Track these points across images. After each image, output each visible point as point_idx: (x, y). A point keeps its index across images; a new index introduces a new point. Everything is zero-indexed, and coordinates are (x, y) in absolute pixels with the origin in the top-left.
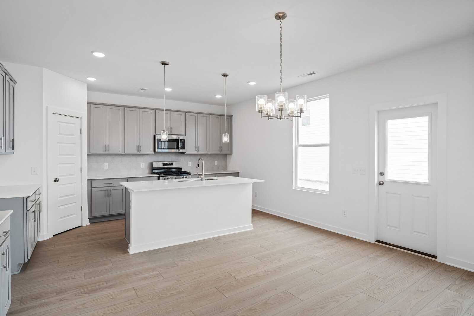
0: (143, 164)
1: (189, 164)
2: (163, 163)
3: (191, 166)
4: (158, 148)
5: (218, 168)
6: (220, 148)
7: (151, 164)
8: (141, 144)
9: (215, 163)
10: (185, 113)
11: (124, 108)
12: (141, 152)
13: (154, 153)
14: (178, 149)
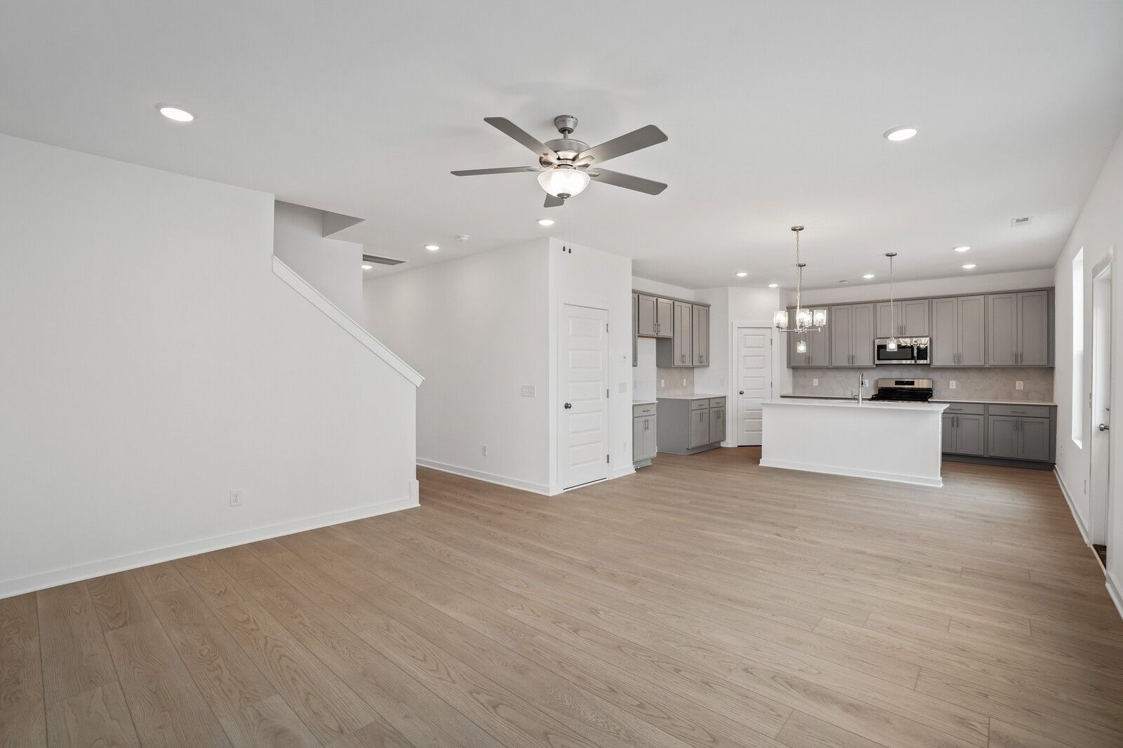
1: (951, 385)
2: (896, 381)
3: (955, 387)
4: (878, 359)
5: (1026, 394)
6: (1016, 356)
7: (877, 382)
8: (854, 354)
9: (1017, 385)
10: (930, 300)
11: (829, 307)
12: (854, 365)
13: (875, 366)
14: (913, 360)
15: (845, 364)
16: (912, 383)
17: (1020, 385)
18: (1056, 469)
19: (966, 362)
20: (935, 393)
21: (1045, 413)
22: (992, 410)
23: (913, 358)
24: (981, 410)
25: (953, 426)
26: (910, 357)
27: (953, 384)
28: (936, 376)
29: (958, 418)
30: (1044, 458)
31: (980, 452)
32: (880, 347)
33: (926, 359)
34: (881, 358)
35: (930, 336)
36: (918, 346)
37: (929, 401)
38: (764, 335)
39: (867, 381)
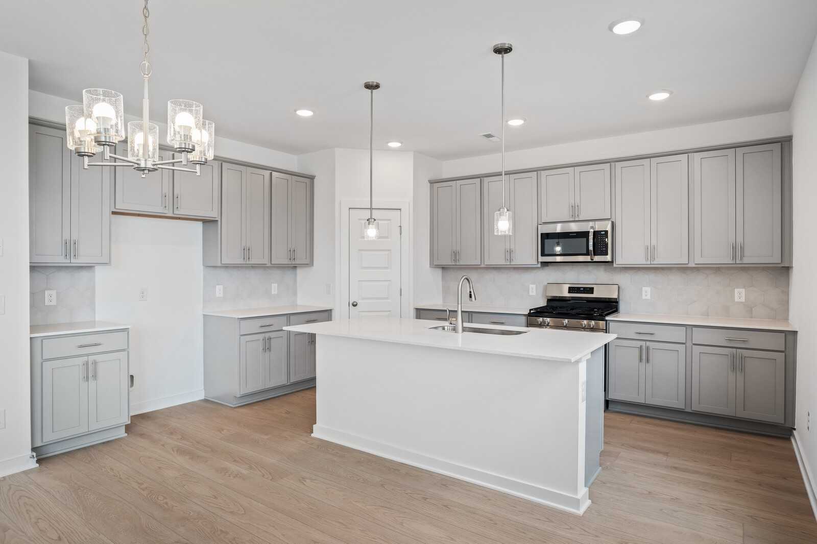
0: (532, 289)
1: (644, 293)
2: (569, 288)
3: (649, 297)
4: (543, 254)
5: (749, 309)
6: (734, 248)
7: (545, 289)
8: (512, 247)
9: (736, 295)
10: (613, 164)
11: (481, 180)
12: (513, 263)
13: (539, 265)
14: (589, 255)
15: (501, 261)
16: (591, 290)
17: (740, 295)
18: (794, 436)
19: (662, 259)
20: (622, 306)
21: (778, 343)
22: (699, 336)
23: (587, 254)
24: (679, 335)
25: (641, 360)
26: (585, 252)
27: (647, 292)
28: (623, 279)
29: (648, 348)
30: (778, 418)
31: (680, 405)
32: (545, 237)
33: (606, 254)
34: (546, 252)
35: (611, 220)
36: (595, 232)
37: (606, 321)
38: (389, 220)
39: (534, 286)
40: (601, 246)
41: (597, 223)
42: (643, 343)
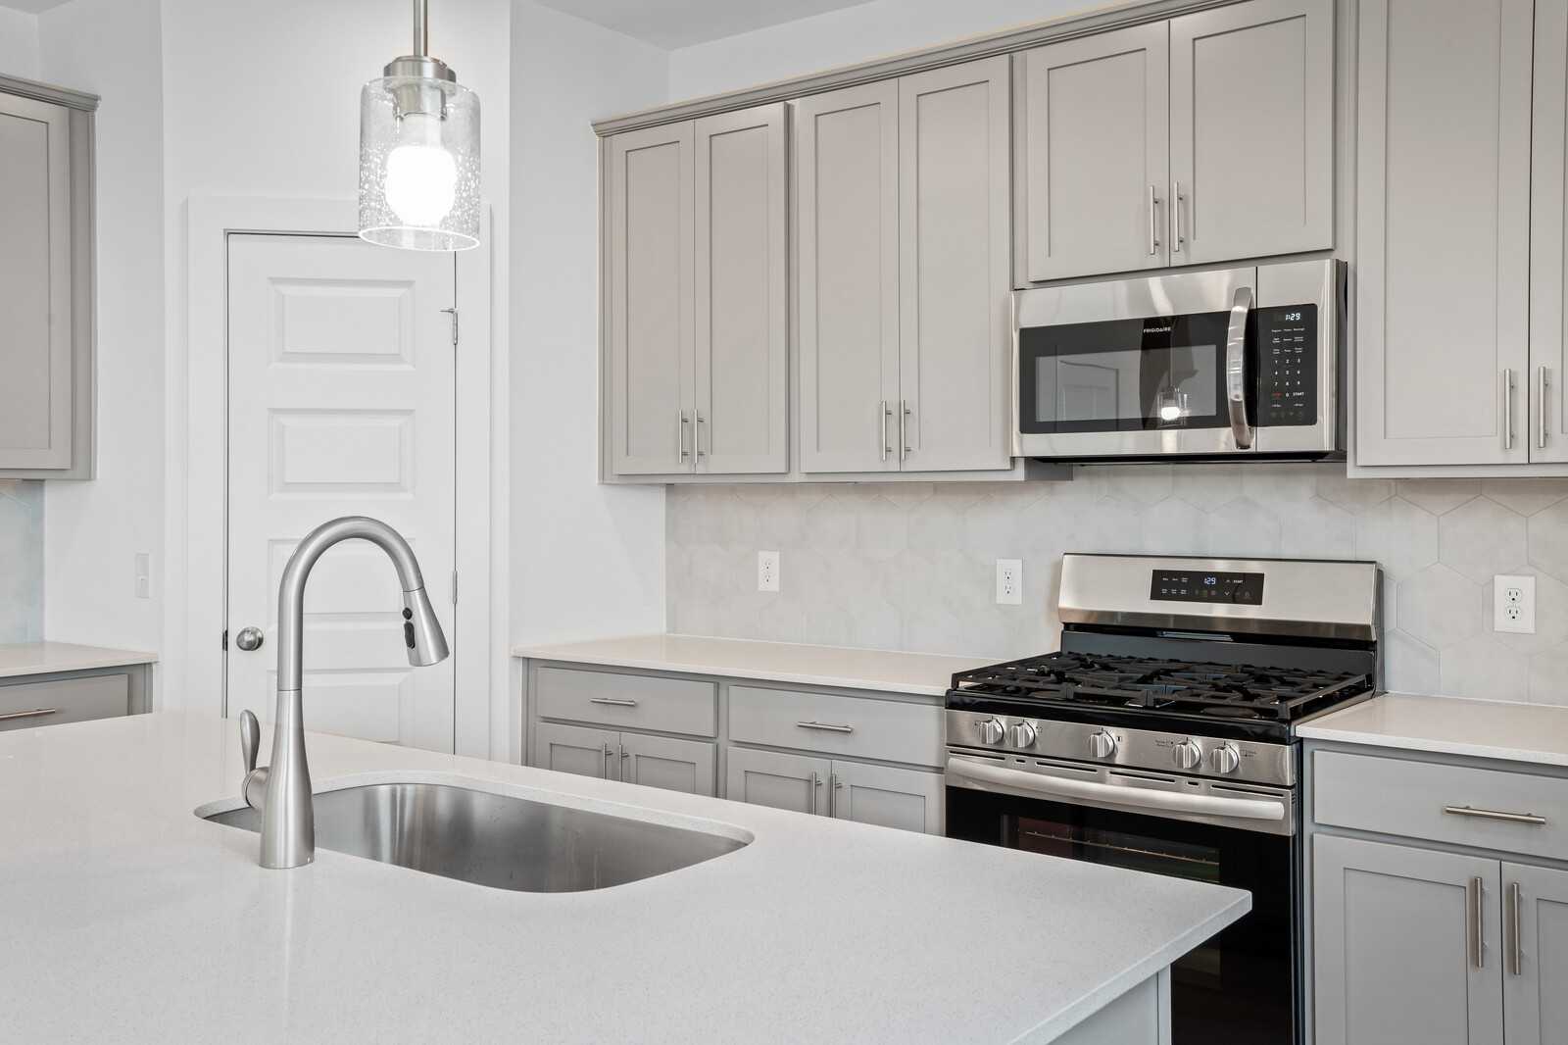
0: (1010, 578)
1: (1501, 602)
2: (1157, 575)
4: (1030, 423)
7: (1056, 578)
11: (788, 110)
12: (910, 465)
13: (1019, 474)
14: (1228, 425)
15: (864, 459)
16: (1249, 588)
20: (1397, 661)
23: (1219, 420)
25: (1476, 953)
26: (1209, 410)
27: (1517, 601)
28: (1398, 538)
29: (1510, 897)
32: (1038, 343)
33: (1310, 418)
34: (1044, 415)
35: (1336, 255)
36: (1253, 316)
37: (1301, 741)
38: (409, 284)
39: (1016, 565)
40: (1281, 379)
41: (1265, 270)
42: (1487, 868)
